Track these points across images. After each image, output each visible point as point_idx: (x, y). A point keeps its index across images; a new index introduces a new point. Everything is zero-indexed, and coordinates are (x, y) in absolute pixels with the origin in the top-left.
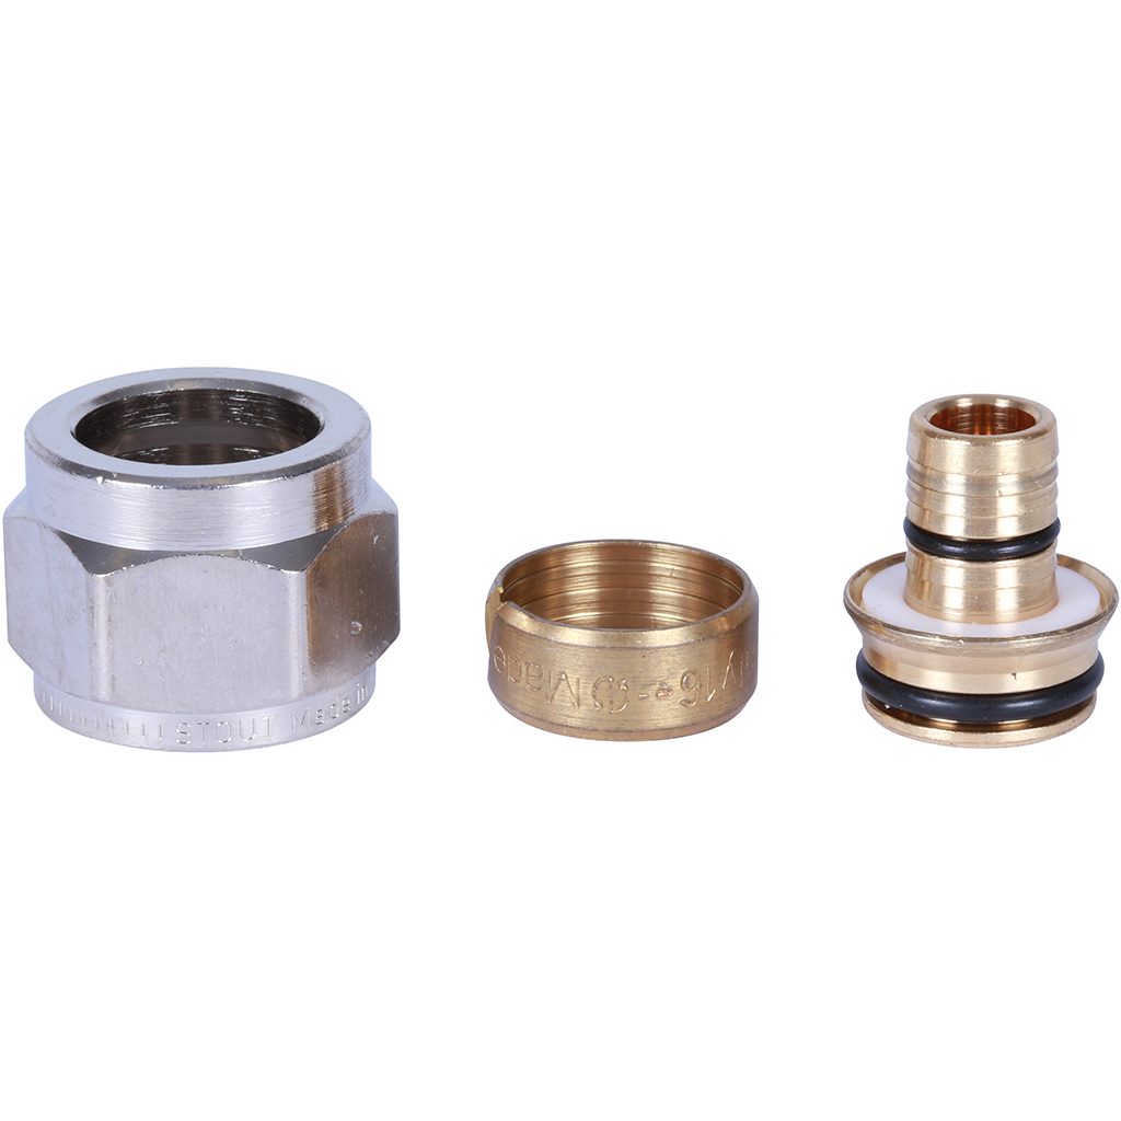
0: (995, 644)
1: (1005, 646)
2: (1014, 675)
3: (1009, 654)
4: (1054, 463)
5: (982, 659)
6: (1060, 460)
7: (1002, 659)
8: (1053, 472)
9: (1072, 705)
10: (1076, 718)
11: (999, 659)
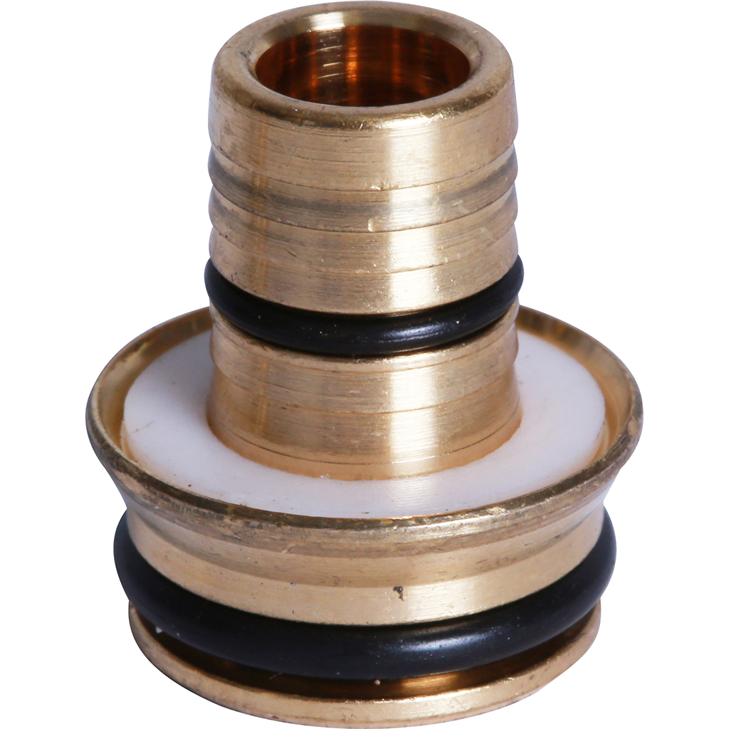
0: (352, 533)
1: (374, 538)
2: (398, 589)
3: (381, 553)
4: (507, 154)
5: (328, 560)
6: (522, 145)
7: (369, 561)
8: (509, 169)
9: (526, 648)
10: (538, 672)
11: (362, 560)
